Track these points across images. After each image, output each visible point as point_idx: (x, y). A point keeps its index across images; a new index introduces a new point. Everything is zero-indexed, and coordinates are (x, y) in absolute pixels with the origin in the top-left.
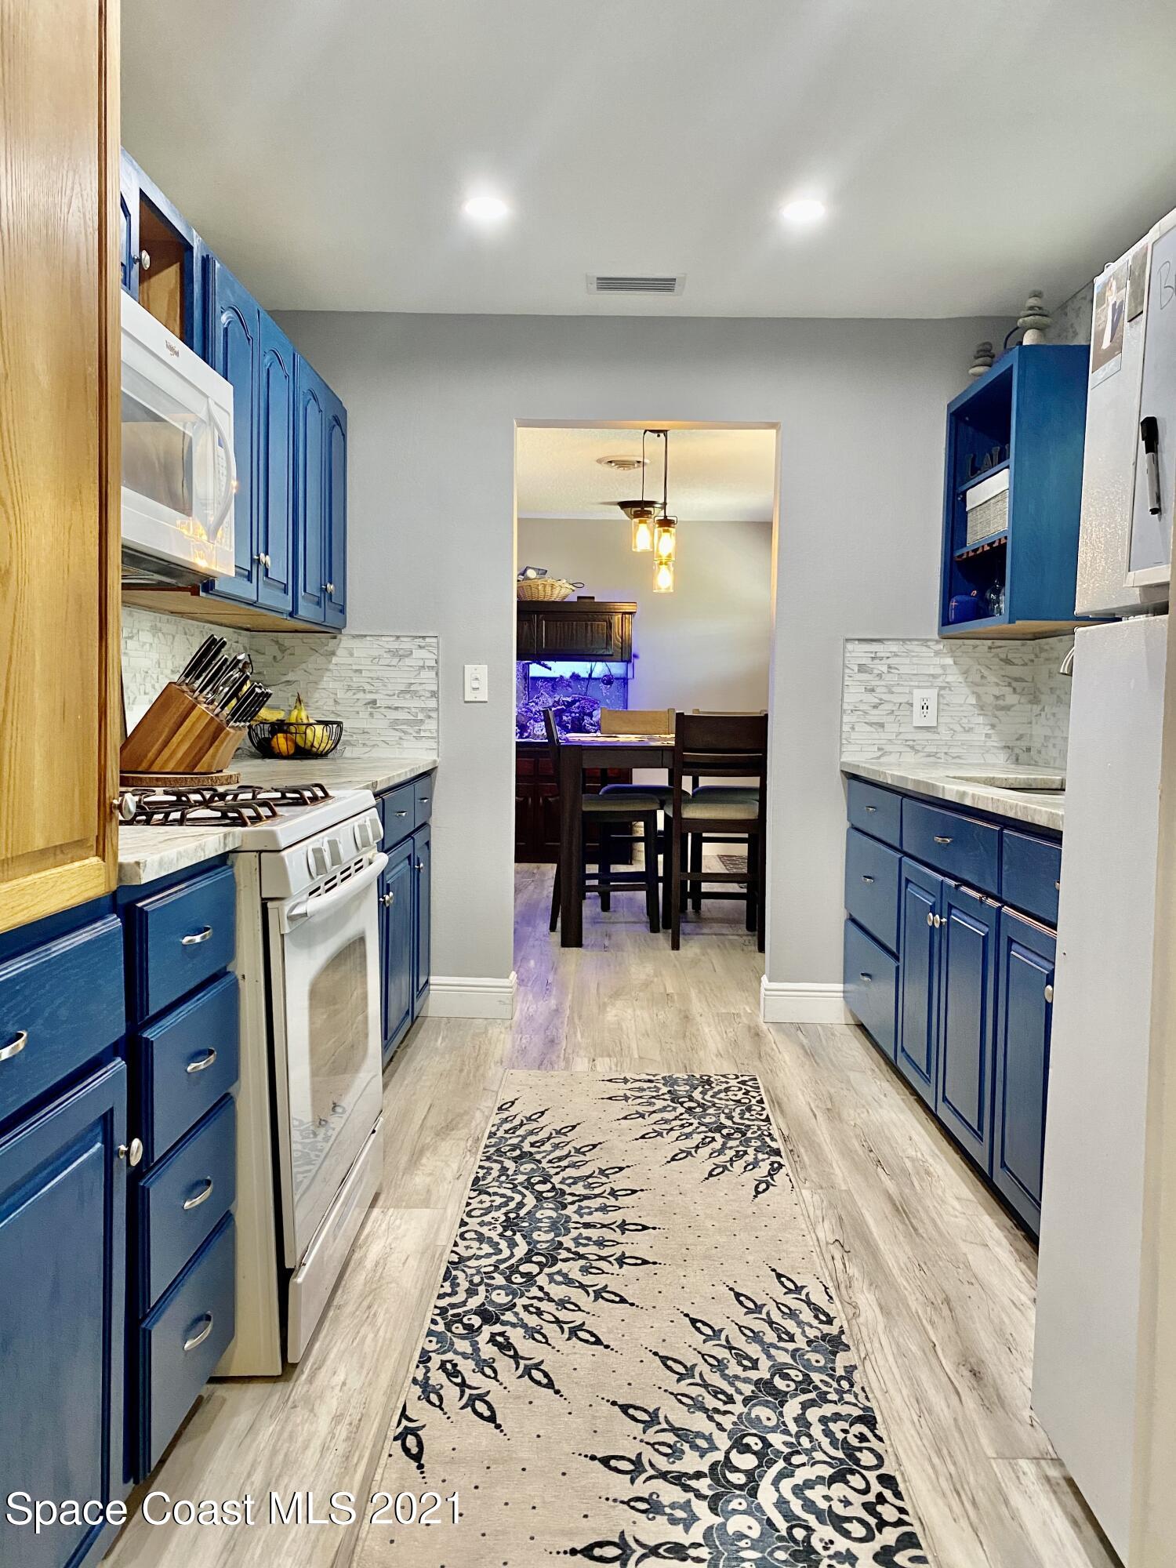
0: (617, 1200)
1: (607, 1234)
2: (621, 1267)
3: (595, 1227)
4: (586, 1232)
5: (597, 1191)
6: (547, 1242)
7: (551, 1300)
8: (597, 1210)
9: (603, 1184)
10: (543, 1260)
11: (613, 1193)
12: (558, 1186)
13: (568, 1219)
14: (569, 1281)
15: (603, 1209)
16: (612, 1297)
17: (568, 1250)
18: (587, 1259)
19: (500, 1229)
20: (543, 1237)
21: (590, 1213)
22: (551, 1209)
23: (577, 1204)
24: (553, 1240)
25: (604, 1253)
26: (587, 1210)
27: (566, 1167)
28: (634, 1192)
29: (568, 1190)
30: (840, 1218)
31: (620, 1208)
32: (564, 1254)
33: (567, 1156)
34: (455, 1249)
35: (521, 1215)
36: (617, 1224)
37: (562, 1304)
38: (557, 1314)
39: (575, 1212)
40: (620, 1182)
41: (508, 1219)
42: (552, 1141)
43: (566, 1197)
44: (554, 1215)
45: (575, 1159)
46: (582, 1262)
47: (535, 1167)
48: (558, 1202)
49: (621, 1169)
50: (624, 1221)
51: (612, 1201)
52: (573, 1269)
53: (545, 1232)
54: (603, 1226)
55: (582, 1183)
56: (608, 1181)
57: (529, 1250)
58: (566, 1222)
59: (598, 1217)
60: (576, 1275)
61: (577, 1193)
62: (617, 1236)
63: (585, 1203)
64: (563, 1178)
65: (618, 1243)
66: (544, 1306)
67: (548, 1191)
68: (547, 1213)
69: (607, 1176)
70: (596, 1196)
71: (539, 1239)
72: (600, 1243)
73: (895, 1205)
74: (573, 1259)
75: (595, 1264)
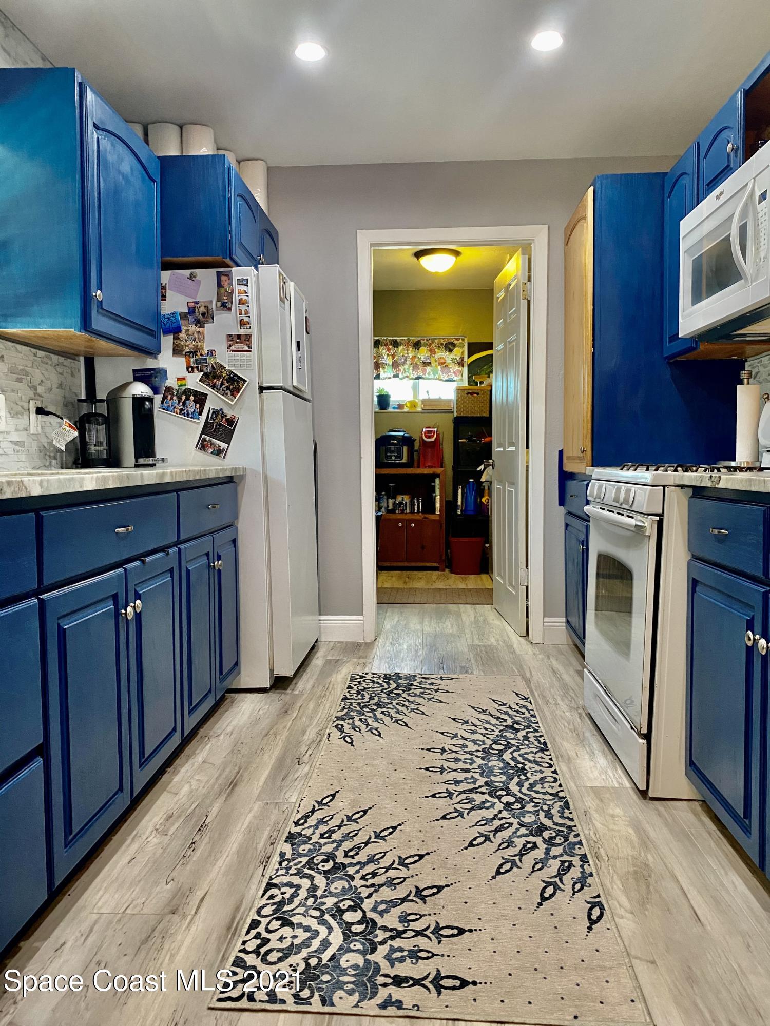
0: (447, 789)
1: (453, 766)
2: (443, 748)
3: (462, 770)
4: (467, 766)
5: (464, 796)
6: (492, 760)
7: (481, 734)
8: (462, 781)
9: (459, 803)
10: (491, 751)
11: (450, 795)
12: (496, 800)
13: (481, 775)
14: (475, 742)
15: (457, 782)
16: (448, 735)
17: (477, 756)
18: (464, 752)
19: (526, 767)
20: (495, 763)
21: (466, 779)
22: (496, 782)
23: (477, 786)
24: (488, 762)
25: (454, 755)
26: (468, 781)
27: (494, 819)
28: (433, 796)
29: (487, 797)
30: (283, 779)
31: (444, 783)
32: (479, 754)
33: (496, 831)
34: (550, 757)
35: (516, 777)
36: (446, 772)
37: (474, 732)
38: (476, 728)
39: (478, 780)
40: (445, 806)
41: (525, 775)
42: (517, 851)
43: (487, 791)
44: (492, 777)
45: (487, 828)
46: (466, 750)
47: (521, 818)
48: (492, 787)
49: (444, 817)
50: (441, 774)
51: (451, 788)
52: (471, 747)
53: (496, 766)
54: (456, 770)
55: (477, 803)
56: (455, 806)
57: (502, 756)
58: (483, 773)
59: (460, 776)
60: (470, 744)
61: (479, 794)
62: (446, 765)
63: (471, 786)
64: (493, 807)
65: (445, 760)
66: (484, 732)
67: (503, 796)
68: (499, 779)
69: (456, 811)
70: (463, 792)
71: (498, 762)
72: (457, 760)
73: (233, 789)
74: (473, 752)
75: (460, 749)
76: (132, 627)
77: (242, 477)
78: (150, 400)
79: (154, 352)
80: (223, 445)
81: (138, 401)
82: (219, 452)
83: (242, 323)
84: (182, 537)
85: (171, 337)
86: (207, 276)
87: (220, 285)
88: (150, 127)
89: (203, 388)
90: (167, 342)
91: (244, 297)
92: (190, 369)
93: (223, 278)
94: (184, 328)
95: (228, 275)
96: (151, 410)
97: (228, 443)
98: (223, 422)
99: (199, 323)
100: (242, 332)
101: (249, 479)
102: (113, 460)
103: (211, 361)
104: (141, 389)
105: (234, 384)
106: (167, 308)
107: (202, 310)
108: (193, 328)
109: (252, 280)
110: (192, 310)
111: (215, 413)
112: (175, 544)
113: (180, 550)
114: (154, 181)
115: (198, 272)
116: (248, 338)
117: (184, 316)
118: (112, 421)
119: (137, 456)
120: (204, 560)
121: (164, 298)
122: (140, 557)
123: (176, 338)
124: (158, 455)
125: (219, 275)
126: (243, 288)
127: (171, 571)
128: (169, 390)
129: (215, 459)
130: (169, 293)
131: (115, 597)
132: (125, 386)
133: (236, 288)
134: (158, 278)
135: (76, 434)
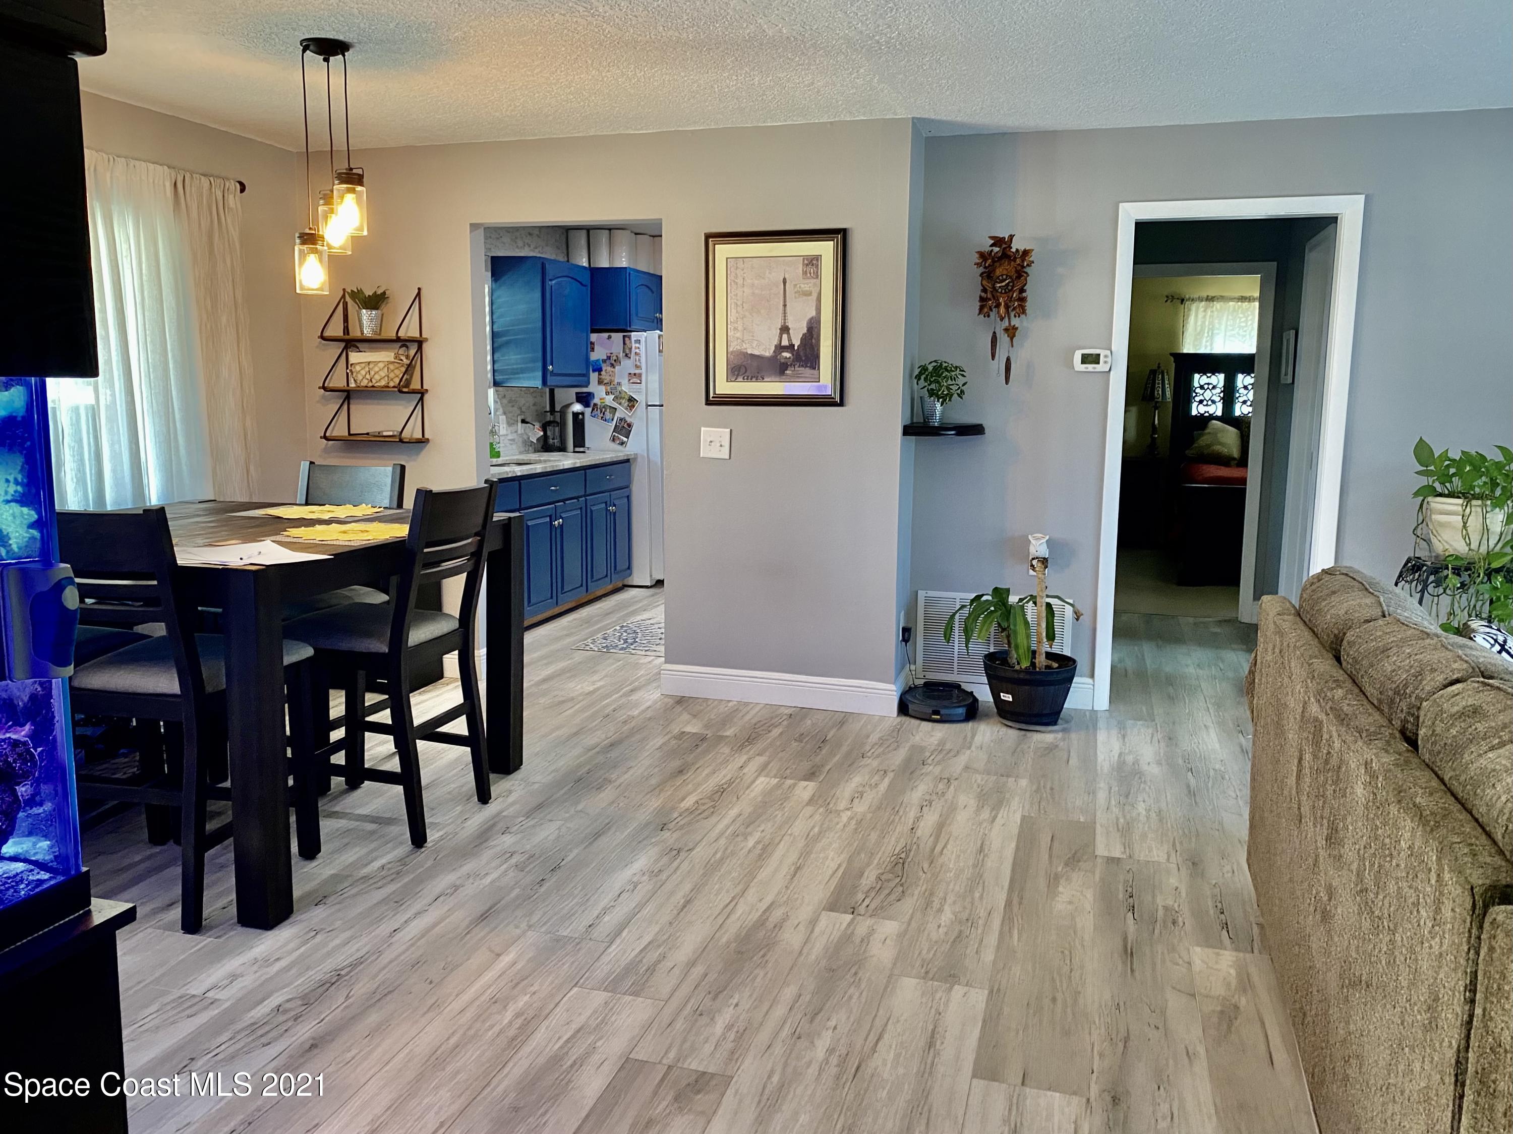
76: (559, 531)
77: (635, 459)
78: (583, 414)
79: (587, 384)
80: (625, 439)
81: (576, 415)
82: (622, 443)
83: (637, 367)
84: (588, 493)
85: (597, 373)
86: (617, 337)
87: (624, 343)
88: (591, 232)
89: (615, 405)
90: (594, 376)
91: (637, 351)
92: (607, 393)
93: (627, 339)
94: (604, 369)
95: (629, 337)
96: (583, 420)
97: (628, 437)
98: (625, 425)
99: (612, 366)
100: (637, 371)
101: (639, 460)
102: (562, 449)
103: (619, 389)
104: (577, 407)
105: (632, 401)
106: (594, 356)
107: (615, 358)
108: (609, 369)
109: (643, 340)
110: (609, 358)
111: (621, 420)
112: (585, 496)
113: (586, 500)
114: (585, 286)
115: (613, 334)
116: (640, 375)
117: (604, 361)
118: (562, 425)
119: (575, 446)
120: (604, 505)
121: (593, 349)
122: (564, 501)
123: (600, 374)
124: (587, 445)
125: (624, 337)
126: (637, 345)
127: (581, 509)
128: (595, 405)
129: (620, 447)
130: (596, 347)
131: (550, 516)
132: (568, 406)
133: (634, 345)
134: (588, 338)
135: (542, 433)
